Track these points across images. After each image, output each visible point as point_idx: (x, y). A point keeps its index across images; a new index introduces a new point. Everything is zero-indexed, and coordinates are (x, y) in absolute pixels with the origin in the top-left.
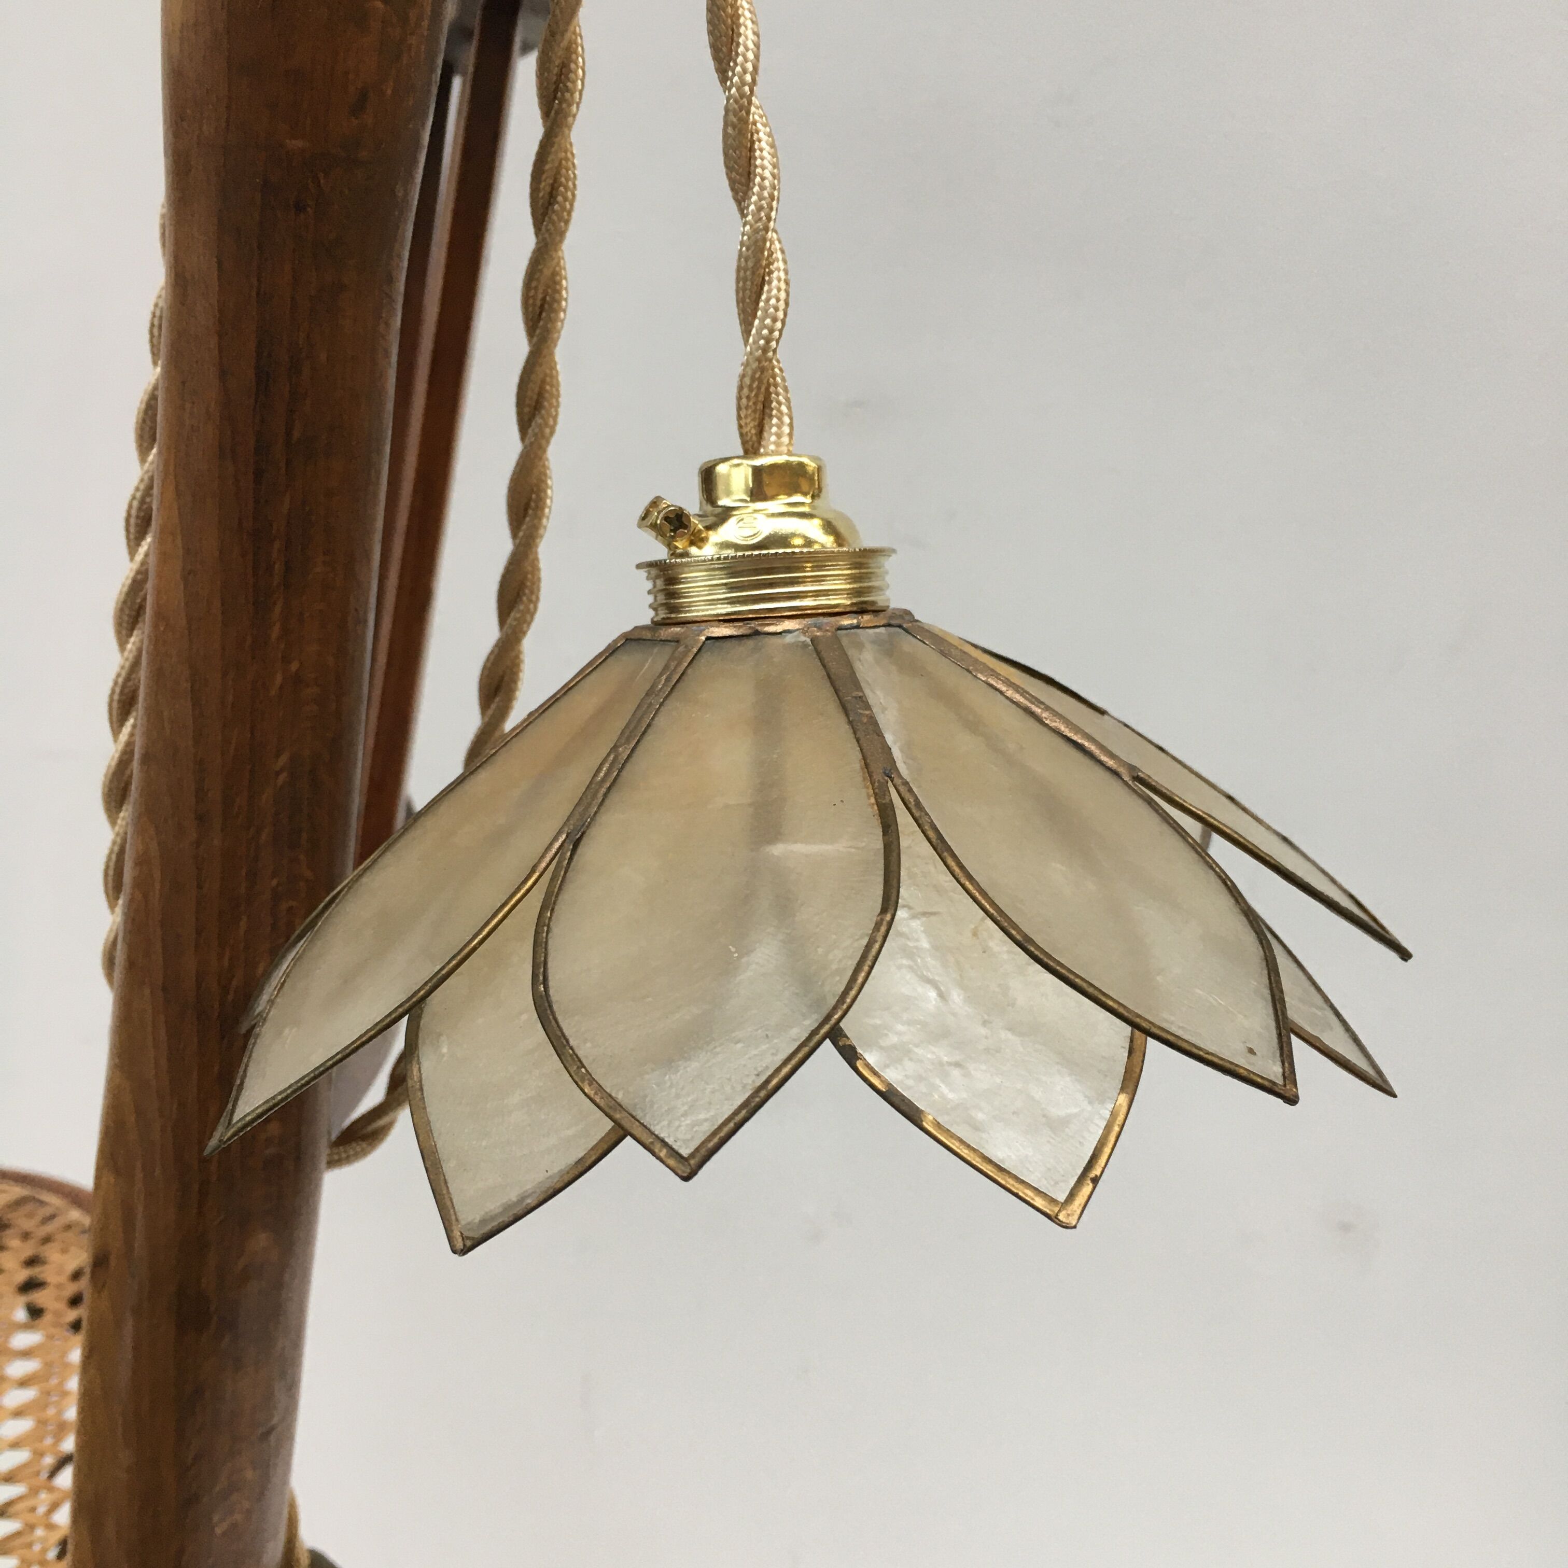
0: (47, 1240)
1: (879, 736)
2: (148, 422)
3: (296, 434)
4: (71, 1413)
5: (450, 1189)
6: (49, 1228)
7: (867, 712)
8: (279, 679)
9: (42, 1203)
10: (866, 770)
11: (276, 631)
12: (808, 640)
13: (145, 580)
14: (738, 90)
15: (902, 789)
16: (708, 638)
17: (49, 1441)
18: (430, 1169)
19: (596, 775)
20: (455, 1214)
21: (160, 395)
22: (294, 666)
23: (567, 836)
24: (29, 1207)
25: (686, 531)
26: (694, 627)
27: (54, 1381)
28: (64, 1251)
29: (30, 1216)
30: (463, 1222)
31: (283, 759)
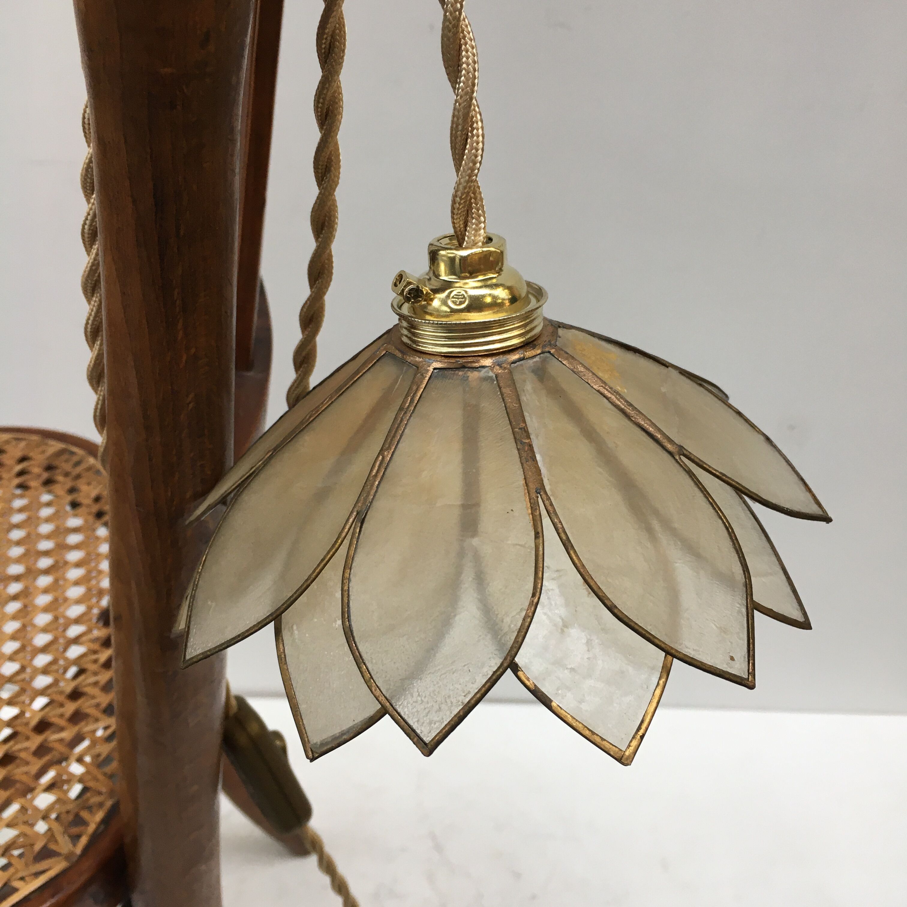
0: (78, 477)
1: (533, 460)
2: (89, 180)
3: (182, 233)
4: (105, 583)
5: (304, 721)
6: (78, 470)
7: (527, 441)
8: (184, 358)
9: (73, 453)
10: (526, 487)
11: (181, 334)
12: (494, 376)
13: (97, 269)
14: (452, 6)
15: (547, 502)
16: (435, 369)
17: (94, 600)
18: (292, 707)
19: (371, 470)
20: (307, 737)
21: (94, 165)
22: (193, 351)
23: (357, 514)
24: (65, 457)
25: (421, 299)
26: (427, 358)
27: (93, 564)
28: (89, 484)
29: (67, 461)
30: (312, 743)
31: (191, 396)
